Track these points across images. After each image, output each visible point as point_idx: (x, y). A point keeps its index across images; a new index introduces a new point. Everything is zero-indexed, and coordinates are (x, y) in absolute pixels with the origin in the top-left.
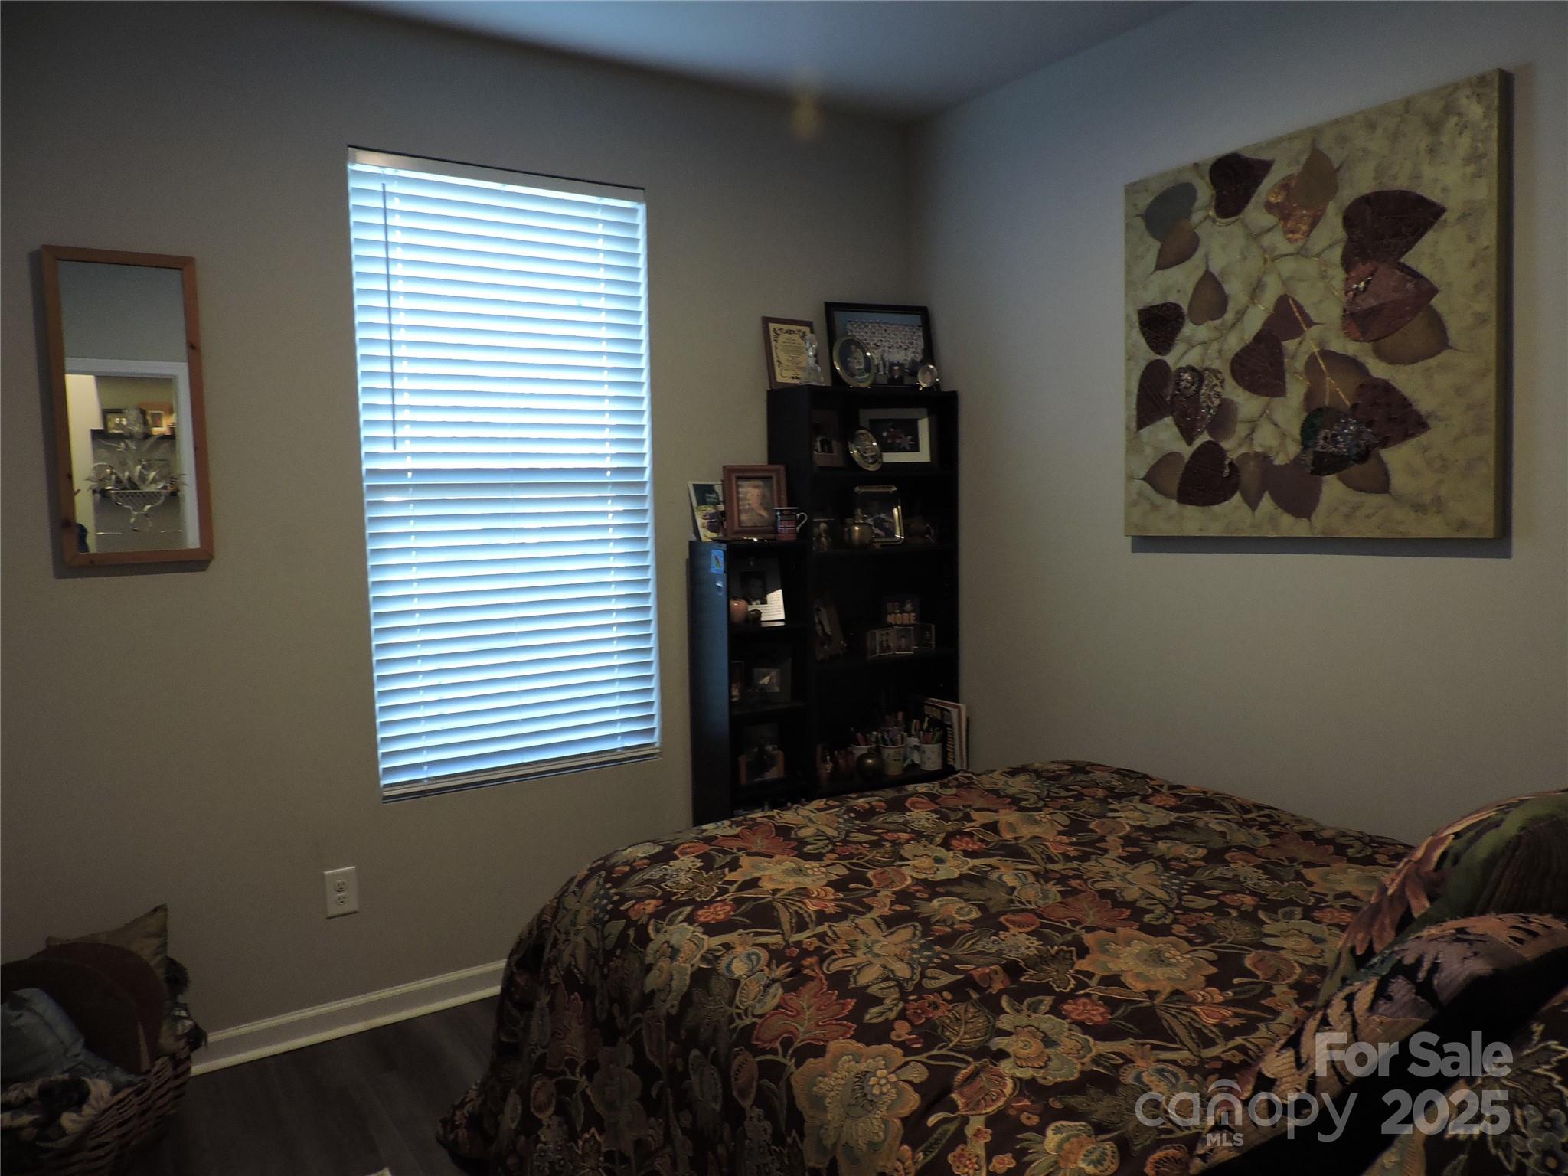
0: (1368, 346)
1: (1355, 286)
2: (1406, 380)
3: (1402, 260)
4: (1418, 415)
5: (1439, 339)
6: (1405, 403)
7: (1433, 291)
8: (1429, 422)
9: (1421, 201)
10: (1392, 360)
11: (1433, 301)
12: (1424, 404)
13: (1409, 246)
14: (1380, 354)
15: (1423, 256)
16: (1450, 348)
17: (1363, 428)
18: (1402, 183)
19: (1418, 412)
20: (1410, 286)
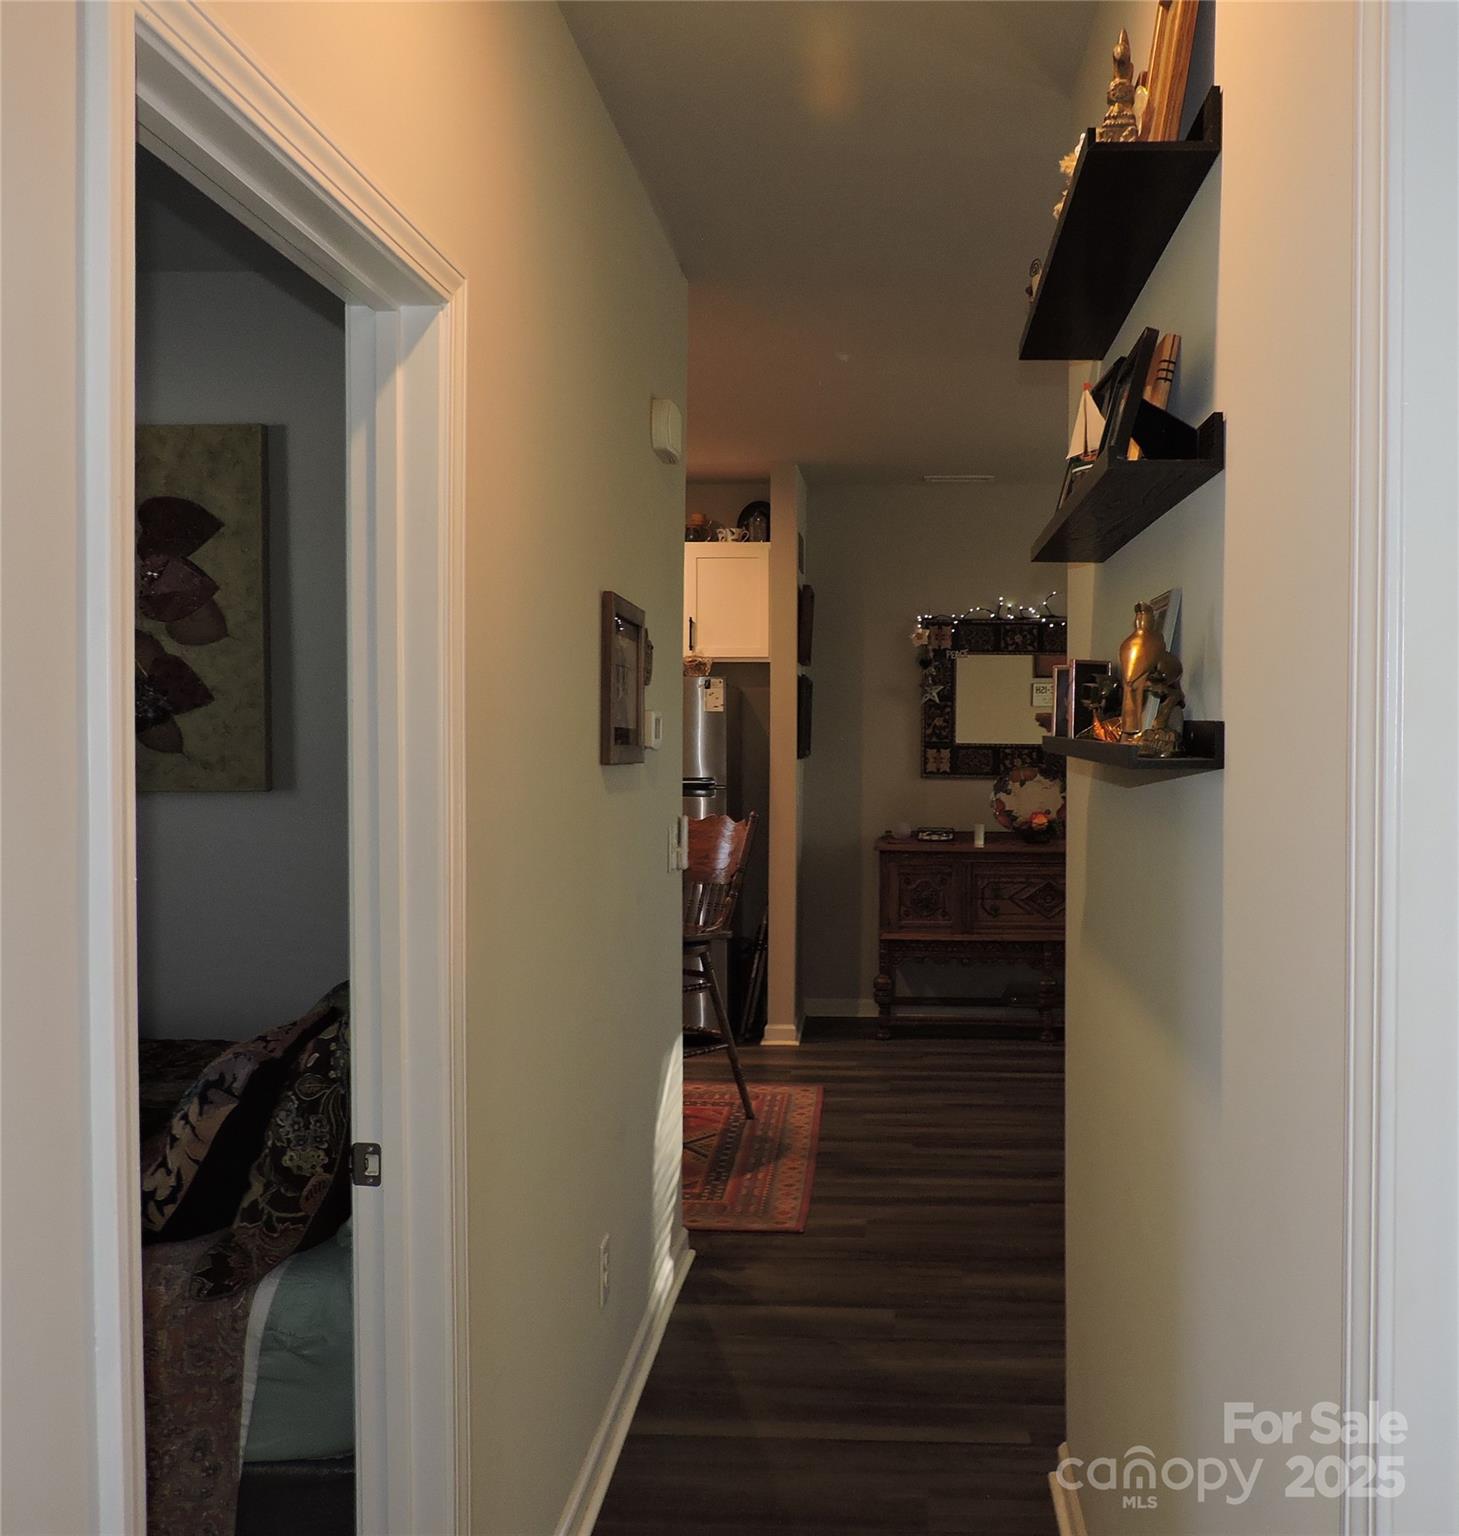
0: (162, 625)
1: (150, 573)
2: (197, 659)
3: (189, 558)
4: (206, 690)
5: (220, 628)
6: (195, 679)
7: (217, 588)
8: (214, 693)
9: (203, 513)
10: (182, 640)
11: (215, 597)
12: (210, 679)
13: (195, 548)
14: (171, 633)
15: (206, 556)
16: (228, 635)
17: (159, 696)
18: (187, 494)
19: (205, 686)
20: (196, 581)
